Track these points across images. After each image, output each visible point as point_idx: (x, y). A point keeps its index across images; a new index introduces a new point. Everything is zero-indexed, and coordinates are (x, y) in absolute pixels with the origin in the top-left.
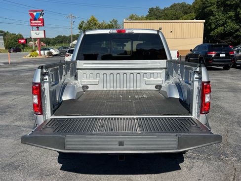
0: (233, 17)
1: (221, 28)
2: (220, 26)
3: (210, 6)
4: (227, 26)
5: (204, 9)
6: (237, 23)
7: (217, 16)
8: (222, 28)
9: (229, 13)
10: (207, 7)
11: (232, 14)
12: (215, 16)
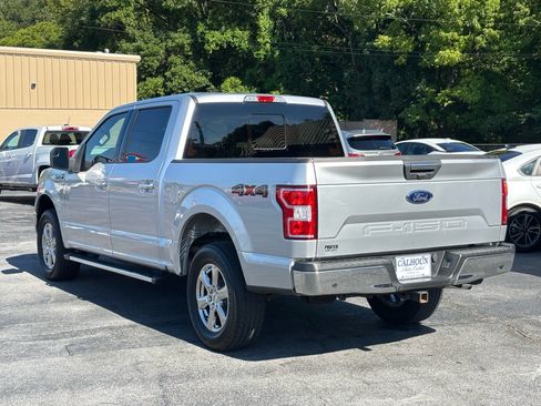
0: (187, 48)
1: (155, 80)
2: (151, 76)
3: (115, 9)
4: (174, 74)
5: (94, 14)
6: (199, 68)
7: (140, 43)
8: (160, 80)
9: (172, 34)
10: (105, 10)
11: (182, 38)
12: (134, 40)
